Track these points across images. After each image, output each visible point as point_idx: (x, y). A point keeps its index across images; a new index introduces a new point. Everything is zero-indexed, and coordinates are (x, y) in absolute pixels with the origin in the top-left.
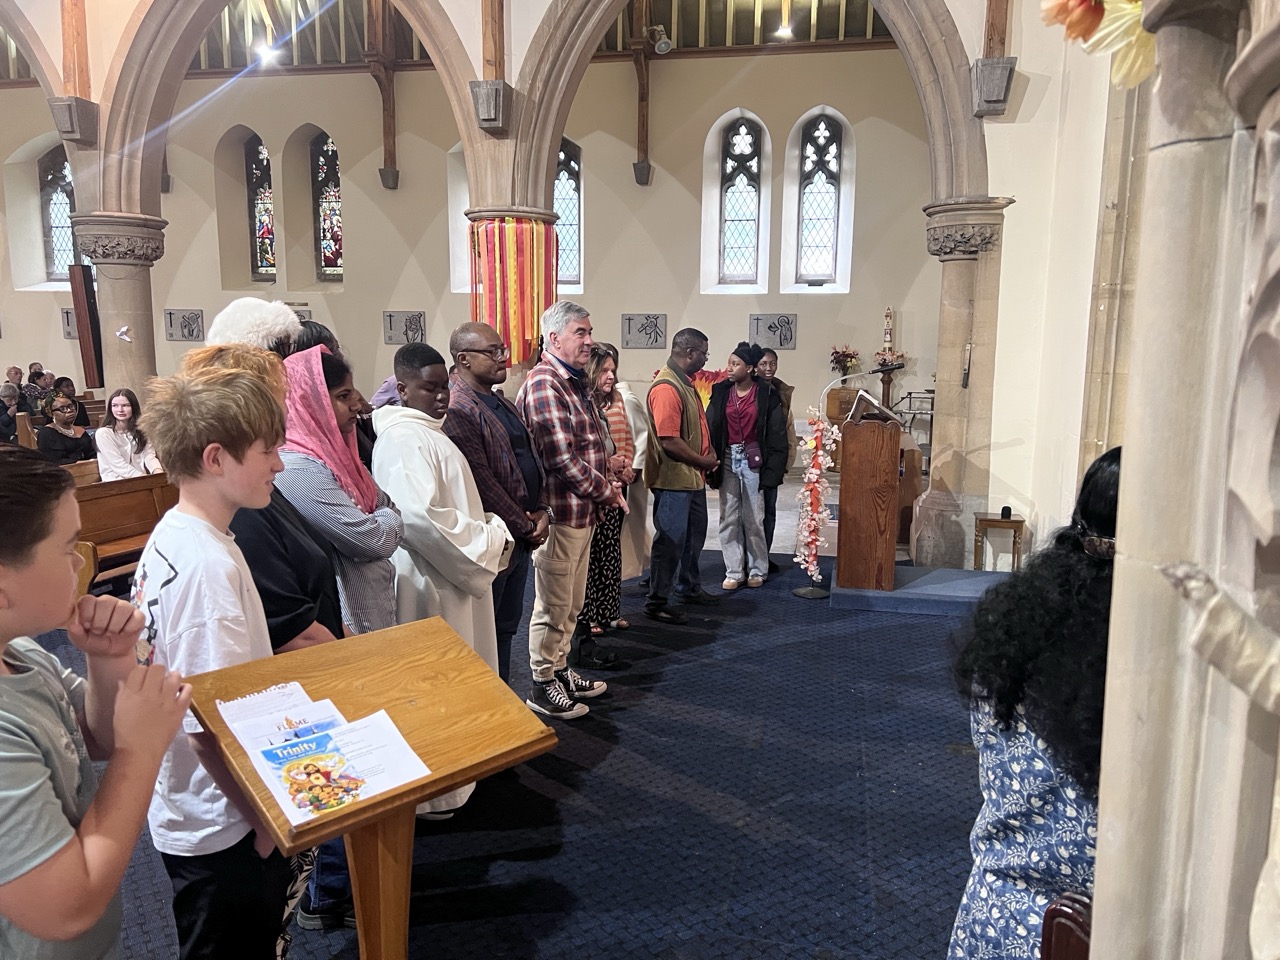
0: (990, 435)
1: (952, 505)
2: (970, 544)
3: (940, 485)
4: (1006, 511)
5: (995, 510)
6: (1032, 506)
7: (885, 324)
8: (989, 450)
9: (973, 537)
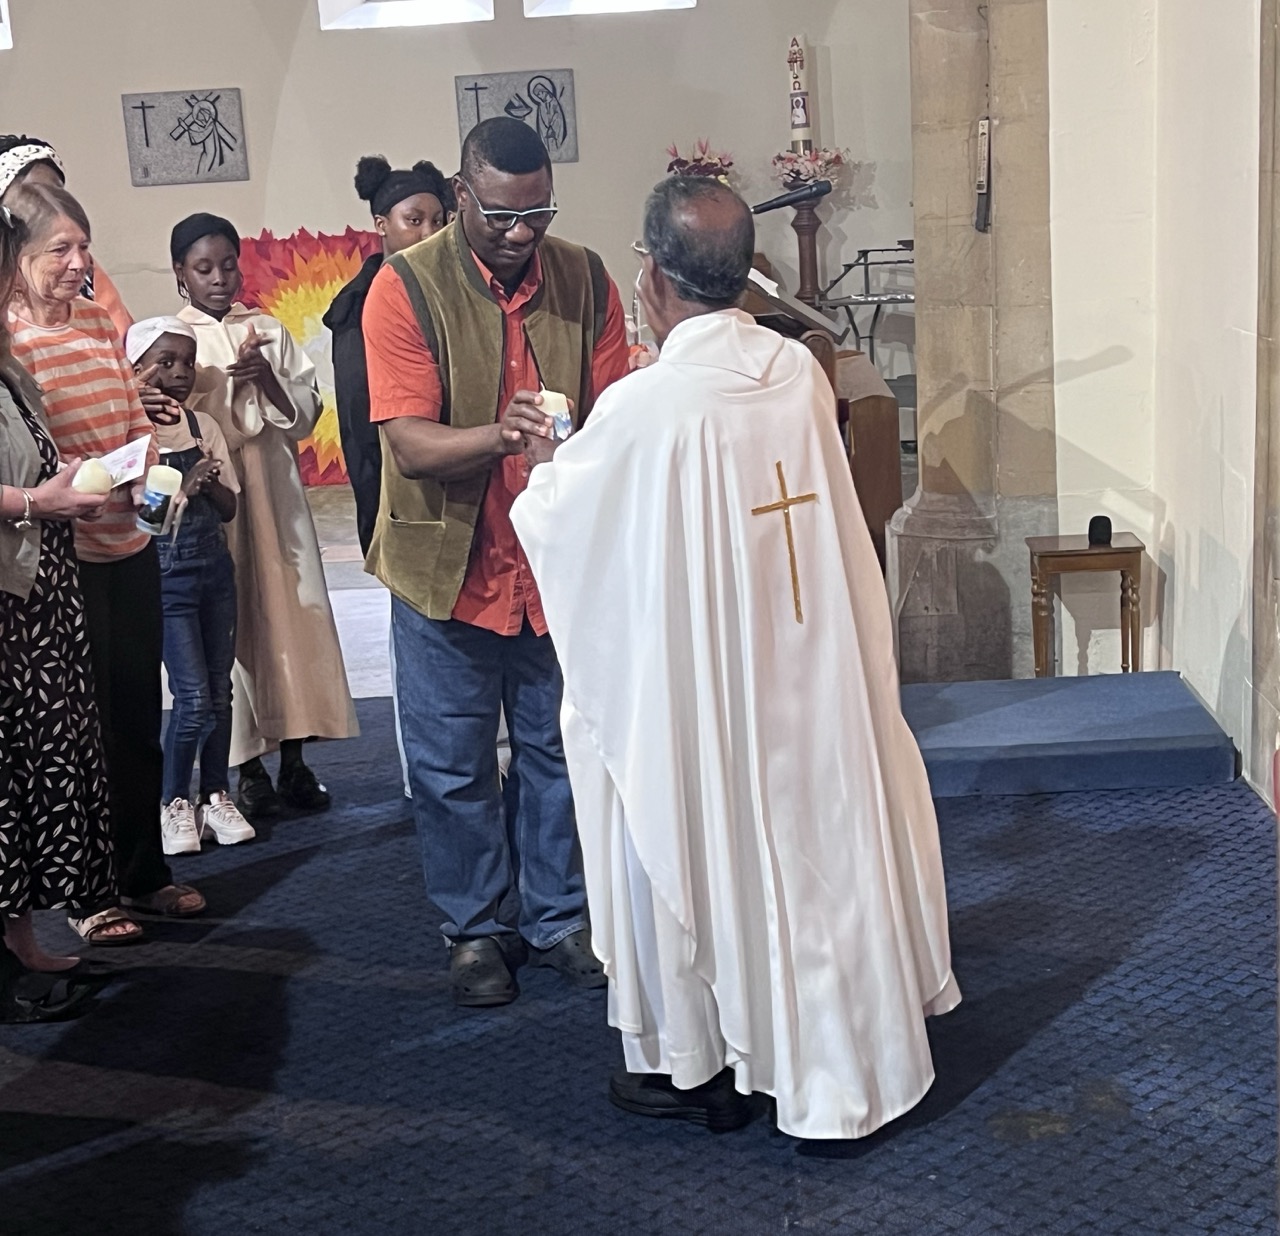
0: (1049, 344)
1: (974, 525)
2: (1022, 616)
3: (944, 480)
4: (1100, 528)
5: (1073, 527)
6: (1159, 507)
7: (789, 80)
8: (1051, 381)
9: (1029, 598)
